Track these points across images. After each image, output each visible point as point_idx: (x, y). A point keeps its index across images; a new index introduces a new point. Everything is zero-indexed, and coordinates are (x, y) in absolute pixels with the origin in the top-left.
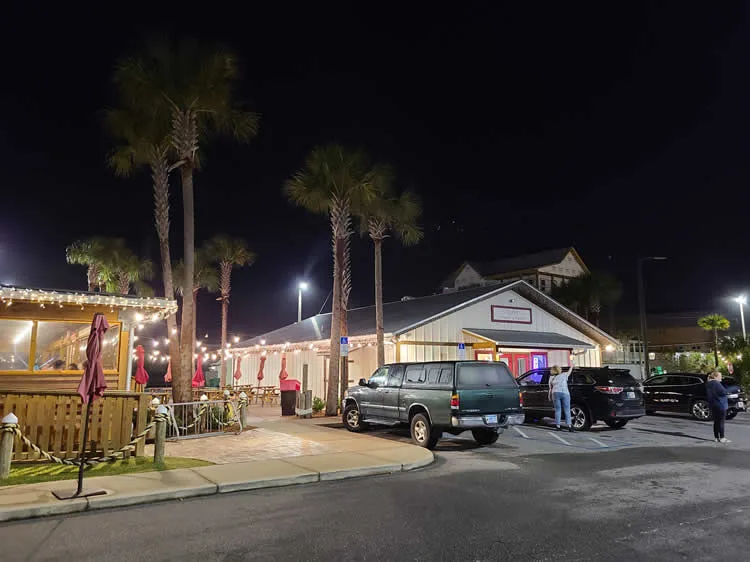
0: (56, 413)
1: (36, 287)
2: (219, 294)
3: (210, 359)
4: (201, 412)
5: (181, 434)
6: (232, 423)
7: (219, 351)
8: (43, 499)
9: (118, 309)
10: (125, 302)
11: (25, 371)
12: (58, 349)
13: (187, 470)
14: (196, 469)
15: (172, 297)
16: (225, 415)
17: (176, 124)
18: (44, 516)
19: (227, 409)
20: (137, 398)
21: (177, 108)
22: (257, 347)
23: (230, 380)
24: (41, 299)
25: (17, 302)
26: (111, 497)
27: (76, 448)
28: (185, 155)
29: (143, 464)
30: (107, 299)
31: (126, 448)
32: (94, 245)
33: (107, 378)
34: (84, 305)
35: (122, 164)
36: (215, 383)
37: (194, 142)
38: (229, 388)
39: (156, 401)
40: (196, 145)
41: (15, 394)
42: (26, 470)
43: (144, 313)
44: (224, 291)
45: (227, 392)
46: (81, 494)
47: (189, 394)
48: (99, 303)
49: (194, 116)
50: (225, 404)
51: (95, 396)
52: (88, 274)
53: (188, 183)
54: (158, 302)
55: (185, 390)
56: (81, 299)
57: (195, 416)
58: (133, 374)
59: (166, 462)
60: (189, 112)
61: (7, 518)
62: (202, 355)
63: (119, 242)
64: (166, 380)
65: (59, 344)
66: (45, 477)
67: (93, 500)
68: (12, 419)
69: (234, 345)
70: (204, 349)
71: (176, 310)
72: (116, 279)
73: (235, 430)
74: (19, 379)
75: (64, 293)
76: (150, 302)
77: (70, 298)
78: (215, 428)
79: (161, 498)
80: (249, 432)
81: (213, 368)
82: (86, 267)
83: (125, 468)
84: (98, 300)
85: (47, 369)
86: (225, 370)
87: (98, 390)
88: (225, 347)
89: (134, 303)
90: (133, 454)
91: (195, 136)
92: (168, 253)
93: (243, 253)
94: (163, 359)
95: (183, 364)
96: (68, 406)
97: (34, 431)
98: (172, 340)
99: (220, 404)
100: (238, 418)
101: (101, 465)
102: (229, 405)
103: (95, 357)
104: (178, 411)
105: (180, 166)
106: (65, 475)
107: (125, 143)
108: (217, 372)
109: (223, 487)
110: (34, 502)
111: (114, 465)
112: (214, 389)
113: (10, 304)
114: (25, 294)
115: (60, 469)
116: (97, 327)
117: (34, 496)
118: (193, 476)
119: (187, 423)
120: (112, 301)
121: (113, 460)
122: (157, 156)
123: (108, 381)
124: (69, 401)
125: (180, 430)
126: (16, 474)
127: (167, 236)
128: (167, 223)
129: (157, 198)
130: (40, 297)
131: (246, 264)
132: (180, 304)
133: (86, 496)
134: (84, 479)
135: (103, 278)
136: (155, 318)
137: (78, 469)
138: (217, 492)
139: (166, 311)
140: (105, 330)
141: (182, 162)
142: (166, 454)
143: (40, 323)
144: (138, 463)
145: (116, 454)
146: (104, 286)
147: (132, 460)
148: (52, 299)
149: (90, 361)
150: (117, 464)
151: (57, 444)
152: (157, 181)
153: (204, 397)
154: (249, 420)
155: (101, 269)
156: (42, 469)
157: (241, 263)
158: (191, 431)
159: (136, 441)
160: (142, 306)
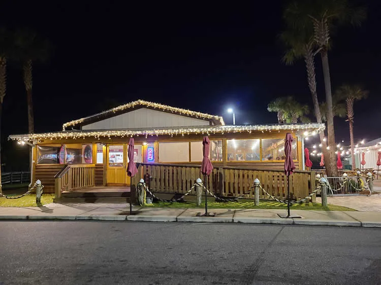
0: (274, 180)
1: (259, 124)
2: (347, 118)
3: (345, 154)
4: (345, 182)
5: (334, 193)
6: (364, 190)
7: (350, 150)
8: (274, 216)
9: (295, 130)
10: (298, 127)
11: (259, 161)
12: (269, 152)
13: (341, 212)
14: (346, 212)
15: (321, 122)
16: (359, 185)
17: (316, 29)
18: (276, 224)
19: (359, 182)
20: (309, 174)
21: (316, 20)
22: (376, 146)
23: (358, 165)
24: (262, 129)
25: (253, 131)
26: (303, 220)
27: (284, 195)
28: (322, 44)
29: (316, 207)
30: (290, 126)
31: (307, 197)
32: (279, 101)
33: (295, 164)
34: (280, 130)
35: (289, 59)
36: (348, 167)
37: (327, 35)
38: (358, 170)
39: (319, 175)
40: (328, 37)
41: (257, 170)
42: (265, 203)
43: (309, 131)
44: (350, 116)
45: (359, 172)
46: (290, 217)
47: (336, 173)
48: (286, 128)
49: (326, 20)
50: (358, 178)
51: (291, 172)
52: (278, 116)
53: (325, 59)
54: (314, 125)
55: (333, 170)
56: (278, 127)
57: (340, 184)
58: (305, 162)
59: (328, 207)
60: (323, 20)
61: (262, 222)
62: (340, 152)
63: (290, 98)
64: (321, 165)
65: (269, 149)
66: (273, 207)
67: (296, 220)
68: (257, 181)
69: (361, 146)
70: (341, 149)
71: (324, 128)
72: (290, 116)
73: (367, 193)
74: (257, 164)
75: (271, 125)
76: (310, 126)
77: (273, 127)
78: (354, 191)
79: (329, 224)
80: (376, 195)
81: (346, 159)
82: (276, 113)
83: (307, 208)
84: (285, 127)
85: (266, 160)
86: (354, 160)
87: (292, 169)
88: (355, 147)
89: (302, 127)
90: (311, 201)
91: (327, 32)
92: (316, 99)
93: (360, 92)
94: (318, 155)
95: (331, 157)
96: (278, 176)
97: (266, 187)
98: (323, 144)
99: (355, 179)
100: (367, 187)
101: (296, 205)
102: (361, 179)
103: (289, 154)
104: (331, 181)
105: (320, 51)
106: (281, 207)
107: (290, 47)
108: (348, 161)
109: (364, 224)
110: (271, 217)
111: (302, 205)
112: (348, 171)
113: (250, 132)
114: (256, 127)
115: (278, 204)
116: (288, 139)
117: (270, 215)
118: (345, 216)
119: (337, 188)
120: (292, 127)
121: (301, 203)
122: (307, 49)
123: (296, 165)
124: (278, 174)
125: (333, 191)
126: (261, 204)
127: (315, 90)
128: (315, 83)
129: (308, 72)
130: (261, 128)
131: (362, 98)
132: (326, 125)
133: (292, 218)
134: (290, 210)
135: (284, 116)
136: (314, 134)
137: (287, 205)
138: (361, 226)
139: (319, 129)
140: (292, 141)
141: (321, 49)
142: (328, 203)
143: (262, 140)
144: (313, 206)
145: (303, 200)
146: (285, 120)
147: (310, 204)
148: (266, 128)
149: (287, 155)
150: (303, 205)
151: (276, 193)
152: (308, 63)
153: (345, 175)
154: (375, 189)
155: (284, 112)
156: (271, 204)
157: (359, 98)
158: (339, 192)
159: (312, 195)
160: (306, 128)
